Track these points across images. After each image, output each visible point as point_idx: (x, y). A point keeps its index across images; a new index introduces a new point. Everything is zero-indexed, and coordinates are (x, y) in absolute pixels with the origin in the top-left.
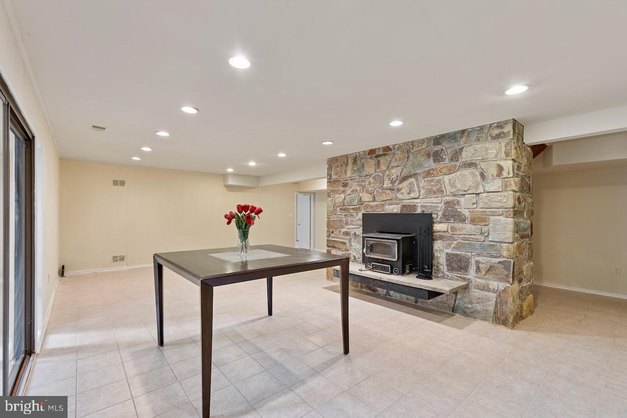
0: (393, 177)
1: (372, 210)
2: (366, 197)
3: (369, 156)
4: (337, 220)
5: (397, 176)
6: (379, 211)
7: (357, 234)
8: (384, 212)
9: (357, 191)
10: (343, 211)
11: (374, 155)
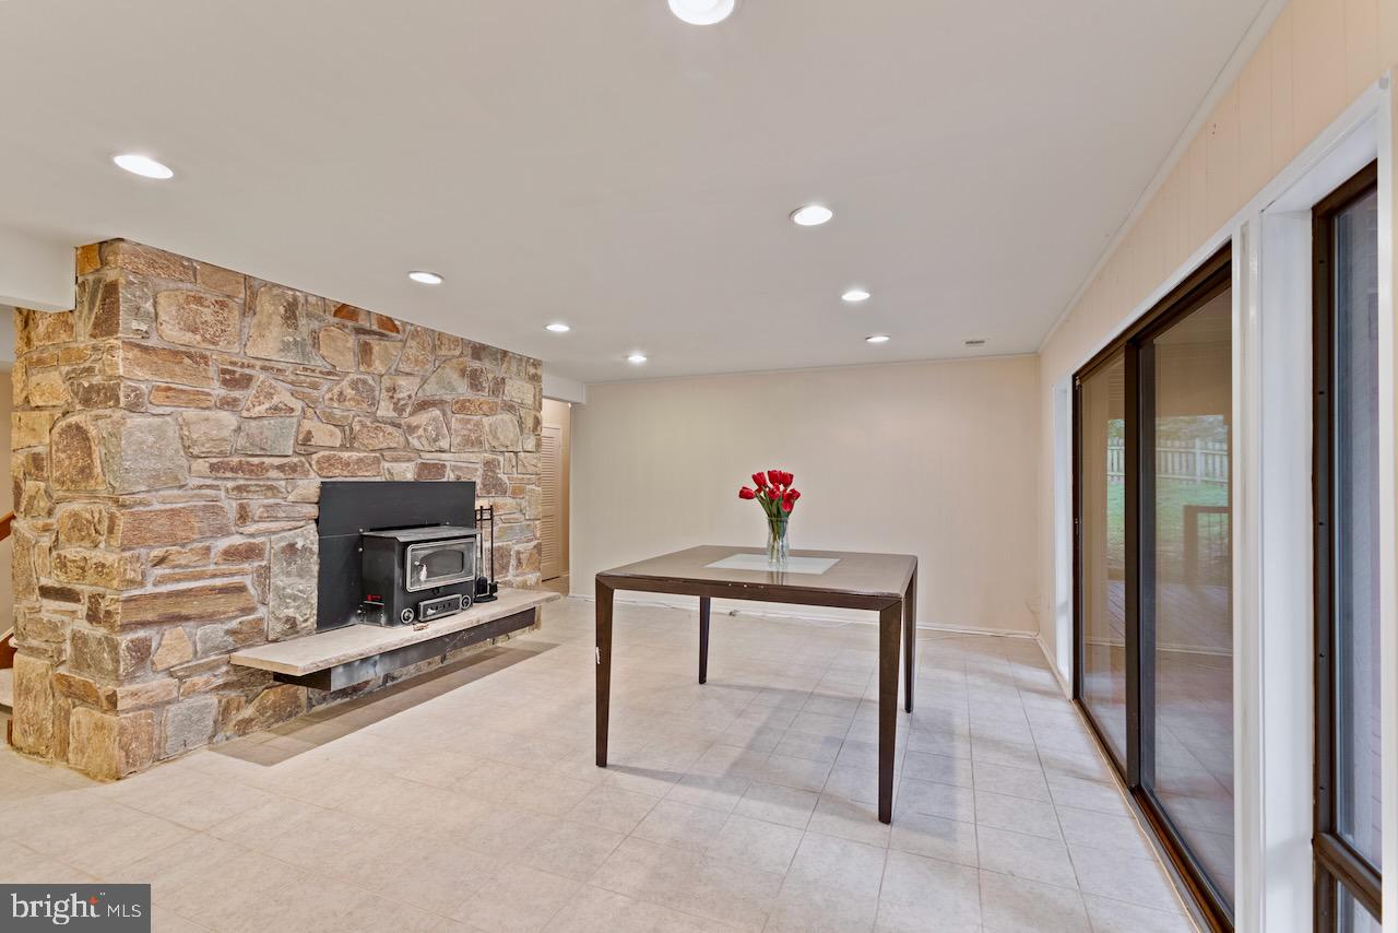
0: (401, 396)
1: (345, 473)
2: (325, 435)
3: (337, 320)
4: (192, 510)
5: (410, 397)
6: (368, 475)
7: (299, 546)
8: (378, 479)
9: (292, 410)
10: (229, 474)
11: (350, 324)
